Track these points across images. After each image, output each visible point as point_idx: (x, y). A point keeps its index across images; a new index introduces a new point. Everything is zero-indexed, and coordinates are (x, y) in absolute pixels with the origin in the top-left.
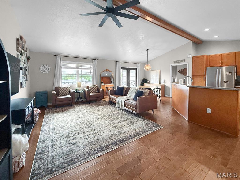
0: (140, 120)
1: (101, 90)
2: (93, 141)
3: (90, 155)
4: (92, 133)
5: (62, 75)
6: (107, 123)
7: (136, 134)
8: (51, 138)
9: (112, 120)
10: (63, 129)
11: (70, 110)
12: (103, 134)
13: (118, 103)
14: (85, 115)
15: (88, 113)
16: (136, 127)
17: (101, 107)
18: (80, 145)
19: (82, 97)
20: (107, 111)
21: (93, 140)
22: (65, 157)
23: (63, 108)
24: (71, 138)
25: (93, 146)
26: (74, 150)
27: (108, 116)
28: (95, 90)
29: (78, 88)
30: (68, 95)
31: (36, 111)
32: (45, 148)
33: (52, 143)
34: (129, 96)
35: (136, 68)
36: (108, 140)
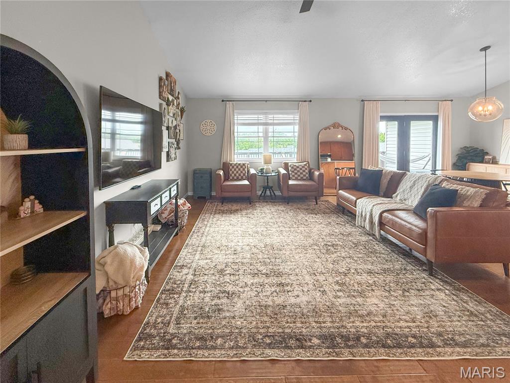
0: (438, 290)
1: (317, 173)
2: (269, 306)
3: (254, 343)
4: (274, 281)
5: (236, 138)
6: (318, 266)
7: (414, 337)
8: (194, 265)
9: (334, 261)
10: (219, 252)
11: (244, 212)
12: (301, 294)
13: (362, 216)
14: (271, 229)
15: (279, 227)
16: (416, 309)
17: (314, 216)
18: (239, 304)
19: (272, 187)
20: (327, 230)
21: (271, 303)
22: (201, 321)
23: (233, 206)
24: (227, 278)
25: (266, 319)
26: (224, 311)
27: (326, 245)
28: (301, 173)
29: (265, 167)
30: (245, 180)
31: (184, 204)
32: (179, 282)
33: (192, 277)
34: (399, 197)
35: (436, 114)
36: (311, 319)
